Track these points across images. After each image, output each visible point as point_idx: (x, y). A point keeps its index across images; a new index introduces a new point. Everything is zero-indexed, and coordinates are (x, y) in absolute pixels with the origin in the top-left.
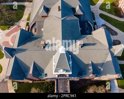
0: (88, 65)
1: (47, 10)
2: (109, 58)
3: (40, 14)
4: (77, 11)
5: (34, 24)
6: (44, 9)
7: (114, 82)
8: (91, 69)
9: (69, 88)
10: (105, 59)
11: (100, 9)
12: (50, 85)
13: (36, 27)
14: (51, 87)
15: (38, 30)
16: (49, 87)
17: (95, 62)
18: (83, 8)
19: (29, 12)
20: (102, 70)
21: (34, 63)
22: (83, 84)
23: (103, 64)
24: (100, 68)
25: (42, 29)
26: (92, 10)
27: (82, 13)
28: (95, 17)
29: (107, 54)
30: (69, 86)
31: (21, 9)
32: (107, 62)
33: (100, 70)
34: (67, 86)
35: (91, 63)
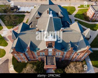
0: (68, 43)
1: (40, 14)
2: (82, 38)
3: (35, 16)
4: (59, 14)
5: (31, 23)
6: (38, 13)
7: (89, 62)
8: (70, 46)
9: (55, 62)
10: (80, 39)
11: (74, 17)
12: (41, 63)
13: (32, 24)
14: (41, 64)
15: (33, 26)
16: (40, 64)
17: (72, 42)
18: (63, 13)
19: (27, 18)
20: (78, 47)
21: (31, 42)
22: (66, 64)
23: (78, 43)
24: (76, 45)
25: (37, 26)
26: (69, 17)
27: (62, 16)
28: (72, 21)
29: (80, 36)
30: (55, 61)
31: (22, 17)
32: (81, 41)
33: (77, 47)
34: (54, 61)
35: (70, 42)
